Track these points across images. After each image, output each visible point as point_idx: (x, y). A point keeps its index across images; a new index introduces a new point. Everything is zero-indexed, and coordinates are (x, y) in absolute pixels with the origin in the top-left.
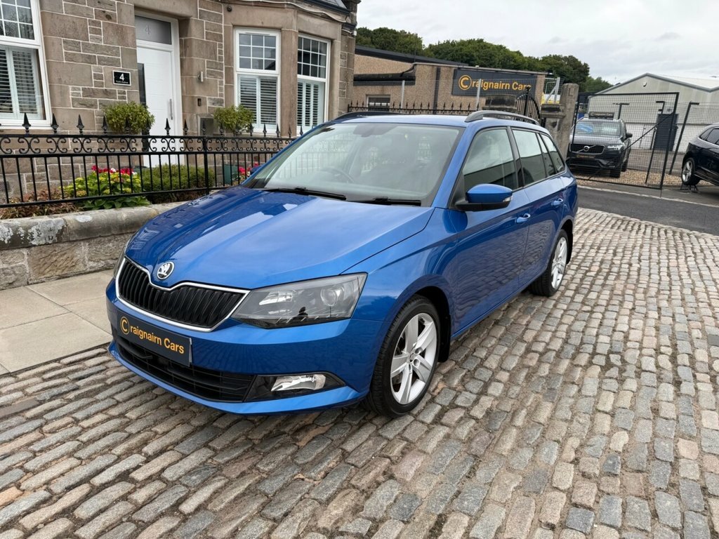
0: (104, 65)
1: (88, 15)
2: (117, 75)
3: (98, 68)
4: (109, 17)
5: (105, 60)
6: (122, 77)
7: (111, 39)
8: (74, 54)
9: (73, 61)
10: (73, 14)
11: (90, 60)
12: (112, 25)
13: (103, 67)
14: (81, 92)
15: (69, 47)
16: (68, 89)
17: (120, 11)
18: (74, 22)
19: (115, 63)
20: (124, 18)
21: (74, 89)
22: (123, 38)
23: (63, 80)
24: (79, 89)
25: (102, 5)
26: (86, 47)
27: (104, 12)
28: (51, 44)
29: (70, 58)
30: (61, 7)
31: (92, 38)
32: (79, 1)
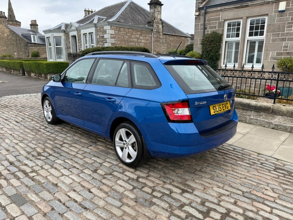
0: (290, 41)
1: (287, 21)
3: (286, 43)
5: (291, 39)
8: (276, 39)
9: (274, 41)
10: (280, 22)
11: (283, 40)
13: (289, 42)
14: (275, 54)
15: (275, 36)
16: (270, 53)
18: (279, 25)
21: (272, 53)
23: (268, 50)
24: (275, 53)
26: (282, 35)
28: (267, 36)
29: (274, 40)
30: (274, 20)
31: (287, 30)
32: (284, 16)
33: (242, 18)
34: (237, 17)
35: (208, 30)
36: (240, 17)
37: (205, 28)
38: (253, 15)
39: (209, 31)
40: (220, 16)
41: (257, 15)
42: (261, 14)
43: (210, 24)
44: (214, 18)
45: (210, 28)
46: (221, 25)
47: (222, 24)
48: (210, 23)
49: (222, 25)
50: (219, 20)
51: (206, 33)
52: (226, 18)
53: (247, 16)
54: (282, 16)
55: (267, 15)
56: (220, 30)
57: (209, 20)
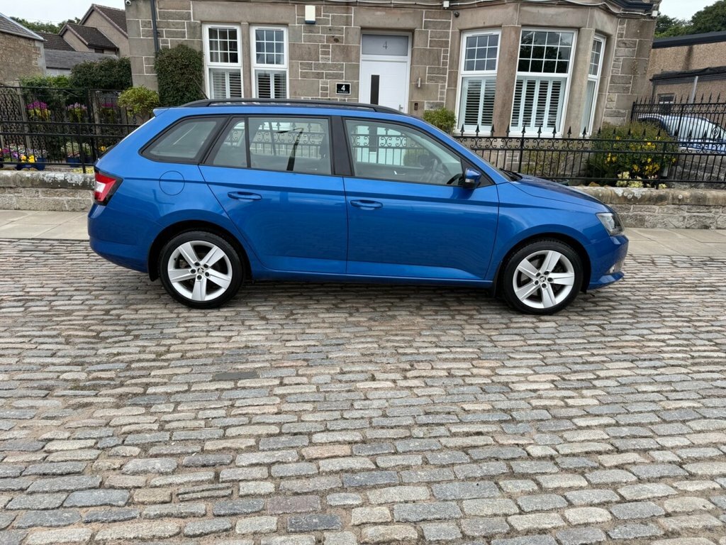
1: (320, 41)
2: (339, 86)
3: (324, 82)
4: (336, 40)
5: (330, 74)
6: (343, 88)
7: (337, 58)
8: (307, 72)
9: (305, 77)
10: (309, 42)
11: (319, 76)
12: (340, 46)
13: (329, 80)
15: (304, 67)
17: (347, 33)
18: (309, 48)
19: (339, 76)
20: (350, 38)
22: (348, 56)
23: (298, 93)
25: (332, 32)
26: (317, 66)
27: (333, 37)
28: (291, 66)
29: (304, 75)
30: (301, 38)
31: (322, 58)
32: (315, 31)
33: (239, 23)
34: (228, 20)
35: (165, 38)
36: (235, 21)
37: (157, 34)
38: (261, 21)
39: (168, 42)
40: (191, 11)
41: (268, 22)
42: (275, 22)
43: (168, 25)
44: (175, 13)
45: (170, 34)
46: (195, 31)
47: (198, 29)
48: (168, 23)
49: (198, 33)
50: (190, 19)
51: (161, 45)
52: (205, 18)
53: (250, 21)
54: (311, 32)
55: (286, 25)
56: (196, 42)
57: (163, 16)
